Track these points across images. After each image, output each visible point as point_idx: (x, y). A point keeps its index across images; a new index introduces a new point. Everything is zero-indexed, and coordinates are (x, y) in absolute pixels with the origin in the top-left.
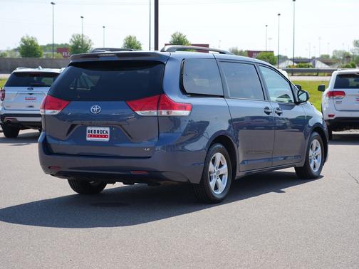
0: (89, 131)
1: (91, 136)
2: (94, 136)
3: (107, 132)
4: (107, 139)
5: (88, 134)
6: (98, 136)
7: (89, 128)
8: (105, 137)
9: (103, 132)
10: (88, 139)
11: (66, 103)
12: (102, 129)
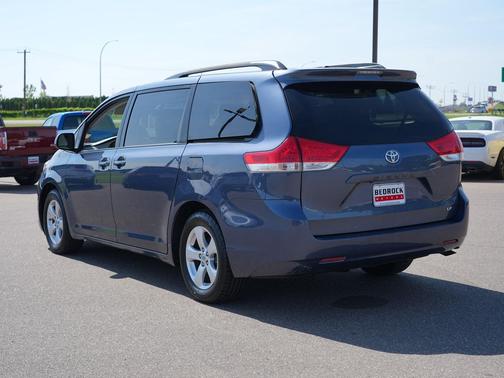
0: (376, 192)
1: (380, 199)
2: (385, 199)
3: (401, 190)
4: (402, 201)
5: (375, 196)
6: (389, 198)
7: (376, 187)
8: (400, 197)
9: (395, 190)
10: (377, 204)
11: (343, 149)
12: (395, 186)
